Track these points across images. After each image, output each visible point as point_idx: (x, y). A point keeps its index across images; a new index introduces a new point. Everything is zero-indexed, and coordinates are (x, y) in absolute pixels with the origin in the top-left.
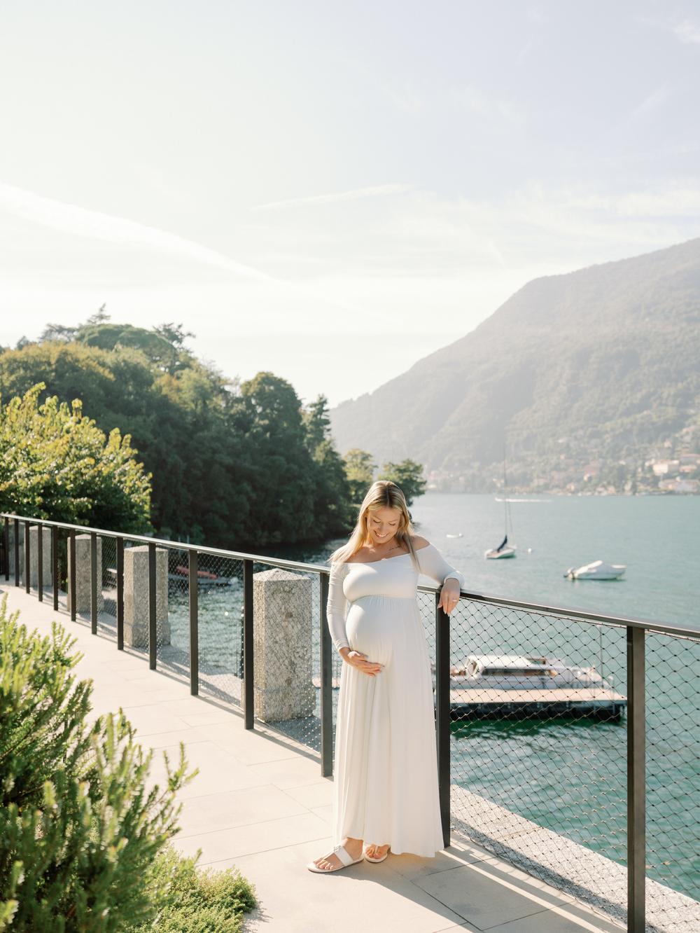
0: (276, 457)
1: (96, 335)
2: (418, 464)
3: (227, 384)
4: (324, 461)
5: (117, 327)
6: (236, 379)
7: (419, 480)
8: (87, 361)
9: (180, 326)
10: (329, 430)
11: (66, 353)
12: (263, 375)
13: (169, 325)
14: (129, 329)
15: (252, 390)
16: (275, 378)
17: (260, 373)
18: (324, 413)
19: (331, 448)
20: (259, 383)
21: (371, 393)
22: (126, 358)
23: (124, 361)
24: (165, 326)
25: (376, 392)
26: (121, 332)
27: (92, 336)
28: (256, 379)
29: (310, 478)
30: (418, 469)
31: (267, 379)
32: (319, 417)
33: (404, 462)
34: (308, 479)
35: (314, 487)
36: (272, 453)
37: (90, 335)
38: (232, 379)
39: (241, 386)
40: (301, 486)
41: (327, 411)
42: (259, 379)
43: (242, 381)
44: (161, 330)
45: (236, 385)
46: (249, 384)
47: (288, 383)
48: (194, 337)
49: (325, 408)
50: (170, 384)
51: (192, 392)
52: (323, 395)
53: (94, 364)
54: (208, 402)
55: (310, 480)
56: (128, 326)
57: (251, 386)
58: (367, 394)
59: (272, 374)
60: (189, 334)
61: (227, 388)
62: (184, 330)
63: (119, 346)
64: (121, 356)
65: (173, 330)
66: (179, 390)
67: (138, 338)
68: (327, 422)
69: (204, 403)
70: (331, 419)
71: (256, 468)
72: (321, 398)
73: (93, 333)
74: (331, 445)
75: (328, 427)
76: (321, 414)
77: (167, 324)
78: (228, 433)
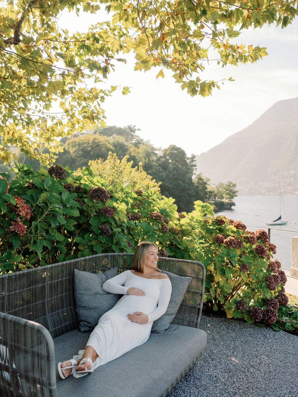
0: (179, 181)
1: (102, 130)
2: (234, 183)
3: (156, 150)
4: (198, 183)
5: (110, 127)
6: (160, 148)
7: (235, 190)
8: (104, 142)
9: (135, 126)
10: (196, 169)
11: (95, 139)
12: (172, 146)
13: (130, 126)
14: (115, 128)
15: (168, 153)
16: (177, 147)
17: (171, 145)
18: (194, 162)
19: (200, 177)
20: (170, 150)
21: (206, 152)
22: (118, 140)
23: (117, 142)
24: (128, 126)
25: (208, 152)
26: (112, 129)
27: (100, 131)
28: (169, 148)
29: (193, 190)
30: (234, 186)
31: (173, 148)
32: (192, 163)
33: (228, 183)
34: (192, 190)
35: (194, 194)
36: (177, 179)
37: (99, 130)
38: (159, 148)
39: (163, 151)
40: (189, 193)
41: (195, 161)
42: (170, 148)
43: (162, 149)
44: (127, 128)
45: (160, 150)
46: (166, 150)
47: (182, 149)
48: (140, 130)
49: (194, 160)
50: (134, 151)
51: (144, 154)
52: (194, 154)
53: (107, 143)
54: (150, 158)
55: (193, 191)
56: (115, 127)
57: (167, 151)
58: (204, 153)
59: (176, 146)
60: (138, 129)
61: (156, 152)
62: (136, 128)
63: (114, 135)
64: (116, 140)
65: (132, 128)
66: (138, 153)
67: (120, 132)
68: (195, 166)
69: (149, 158)
70: (197, 164)
71: (171, 186)
72: (193, 155)
73: (100, 130)
74: (200, 176)
75: (195, 168)
76: (193, 162)
77: (129, 125)
78: (159, 172)
